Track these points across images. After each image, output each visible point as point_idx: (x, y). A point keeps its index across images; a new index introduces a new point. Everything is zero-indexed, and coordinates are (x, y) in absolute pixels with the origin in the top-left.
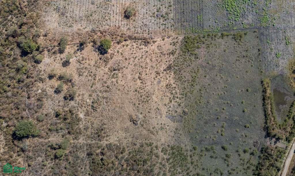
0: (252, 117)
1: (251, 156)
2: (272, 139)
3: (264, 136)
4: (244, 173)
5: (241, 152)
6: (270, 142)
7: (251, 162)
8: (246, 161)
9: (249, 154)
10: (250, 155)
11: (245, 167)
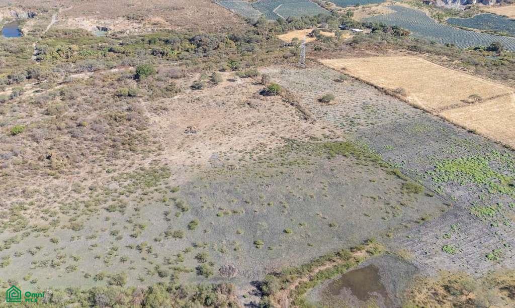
0: (283, 247)
1: (196, 271)
2: (256, 295)
3: (255, 280)
4: (146, 270)
5: (196, 252)
6: (248, 295)
7: (181, 275)
8: (180, 265)
9: (197, 266)
10: (197, 269)
11: (163, 268)
